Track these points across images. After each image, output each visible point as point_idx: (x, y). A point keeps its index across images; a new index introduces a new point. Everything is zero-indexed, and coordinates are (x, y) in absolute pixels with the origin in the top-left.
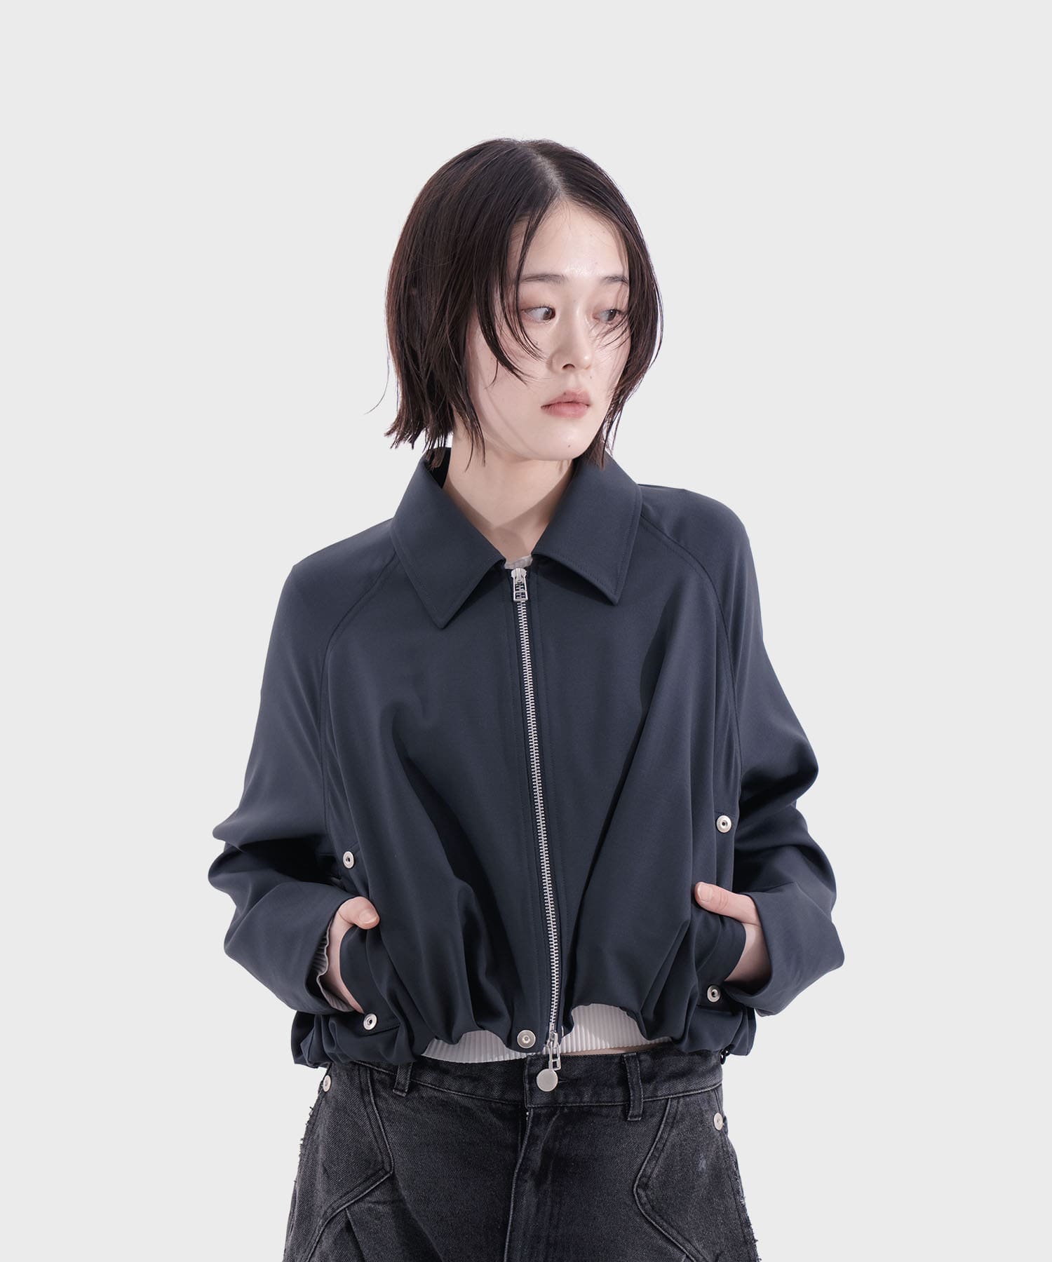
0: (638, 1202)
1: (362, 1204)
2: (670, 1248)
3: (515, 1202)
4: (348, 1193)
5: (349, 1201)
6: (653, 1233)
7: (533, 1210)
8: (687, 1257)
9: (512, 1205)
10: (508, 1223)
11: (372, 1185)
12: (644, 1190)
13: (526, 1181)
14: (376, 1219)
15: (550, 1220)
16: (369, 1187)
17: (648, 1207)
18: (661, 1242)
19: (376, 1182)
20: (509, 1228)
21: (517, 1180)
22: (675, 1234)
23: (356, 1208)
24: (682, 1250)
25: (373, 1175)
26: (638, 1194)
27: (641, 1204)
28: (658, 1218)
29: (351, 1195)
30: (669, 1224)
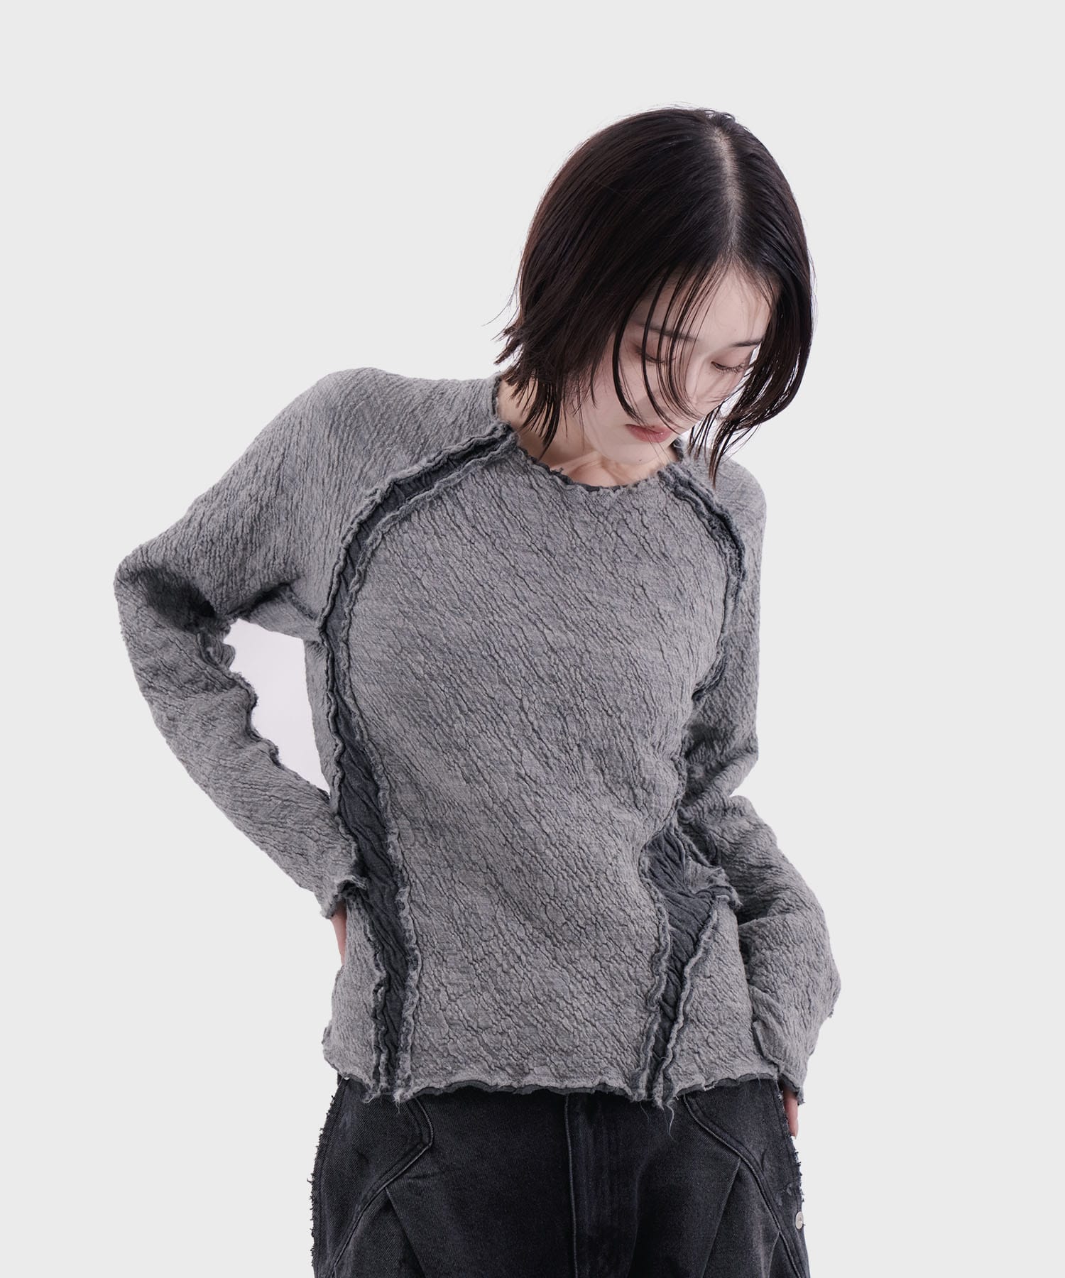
0: (689, 1109)
1: (401, 1181)
2: (726, 1153)
3: (572, 1138)
4: (386, 1172)
5: (388, 1180)
6: (709, 1140)
7: (591, 1141)
8: (742, 1160)
9: (569, 1141)
10: (568, 1160)
11: (410, 1161)
12: (694, 1098)
13: (578, 1114)
14: (417, 1194)
15: (609, 1147)
16: (408, 1163)
17: (700, 1113)
18: (716, 1148)
19: (414, 1157)
20: (571, 1165)
21: (568, 1114)
22: (728, 1138)
23: (395, 1185)
24: (736, 1154)
25: (411, 1150)
26: (688, 1102)
27: (693, 1112)
28: (710, 1124)
29: (389, 1174)
30: (721, 1128)
